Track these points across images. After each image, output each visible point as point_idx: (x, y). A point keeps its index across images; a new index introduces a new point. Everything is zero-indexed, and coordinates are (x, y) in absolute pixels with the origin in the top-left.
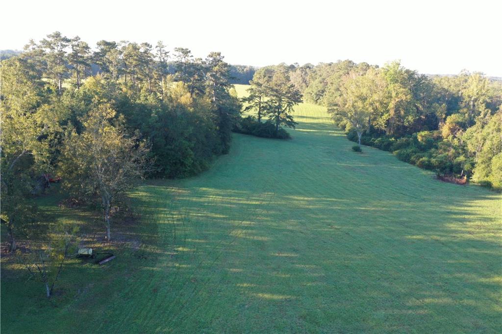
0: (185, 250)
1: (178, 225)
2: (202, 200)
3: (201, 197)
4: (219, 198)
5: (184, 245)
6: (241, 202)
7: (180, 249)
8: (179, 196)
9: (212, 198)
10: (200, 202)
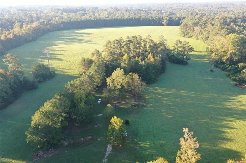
0: (152, 105)
1: (150, 99)
2: (156, 91)
3: (156, 90)
4: (160, 91)
5: (152, 104)
6: (166, 92)
7: (151, 105)
8: (150, 90)
9: (158, 91)
10: (156, 92)
